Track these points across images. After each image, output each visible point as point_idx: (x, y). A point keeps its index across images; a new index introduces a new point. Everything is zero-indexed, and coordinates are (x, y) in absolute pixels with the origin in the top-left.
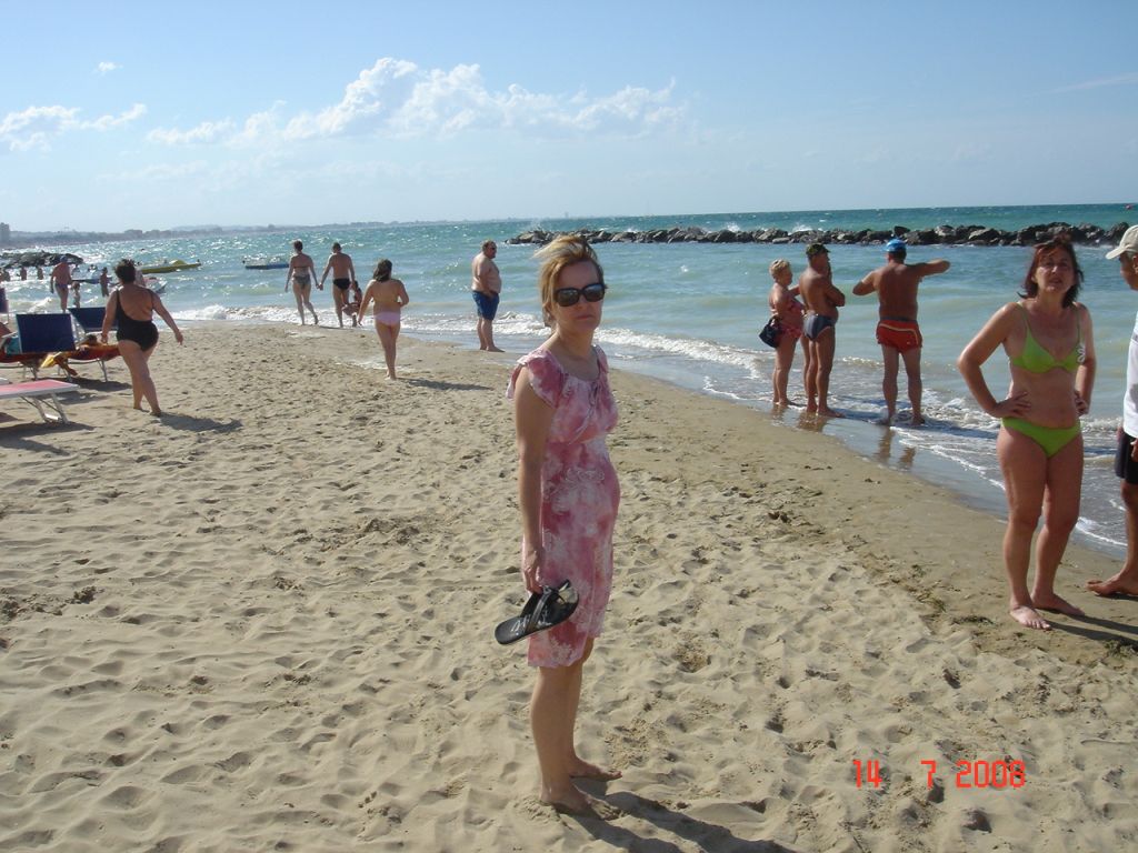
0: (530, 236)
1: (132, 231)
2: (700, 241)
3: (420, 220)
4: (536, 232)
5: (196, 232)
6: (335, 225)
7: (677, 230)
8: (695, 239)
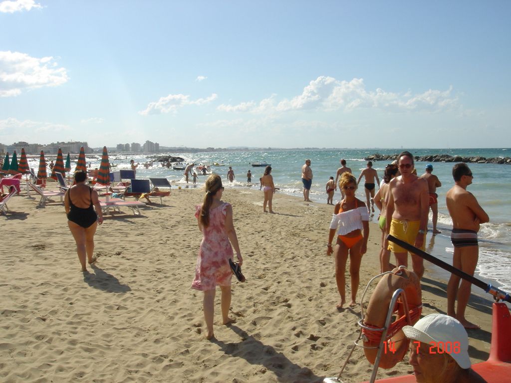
0: (373, 156)
1: (209, 148)
2: (446, 161)
3: (335, 148)
4: (376, 155)
5: (237, 149)
6: (298, 149)
7: (437, 156)
8: (444, 160)
